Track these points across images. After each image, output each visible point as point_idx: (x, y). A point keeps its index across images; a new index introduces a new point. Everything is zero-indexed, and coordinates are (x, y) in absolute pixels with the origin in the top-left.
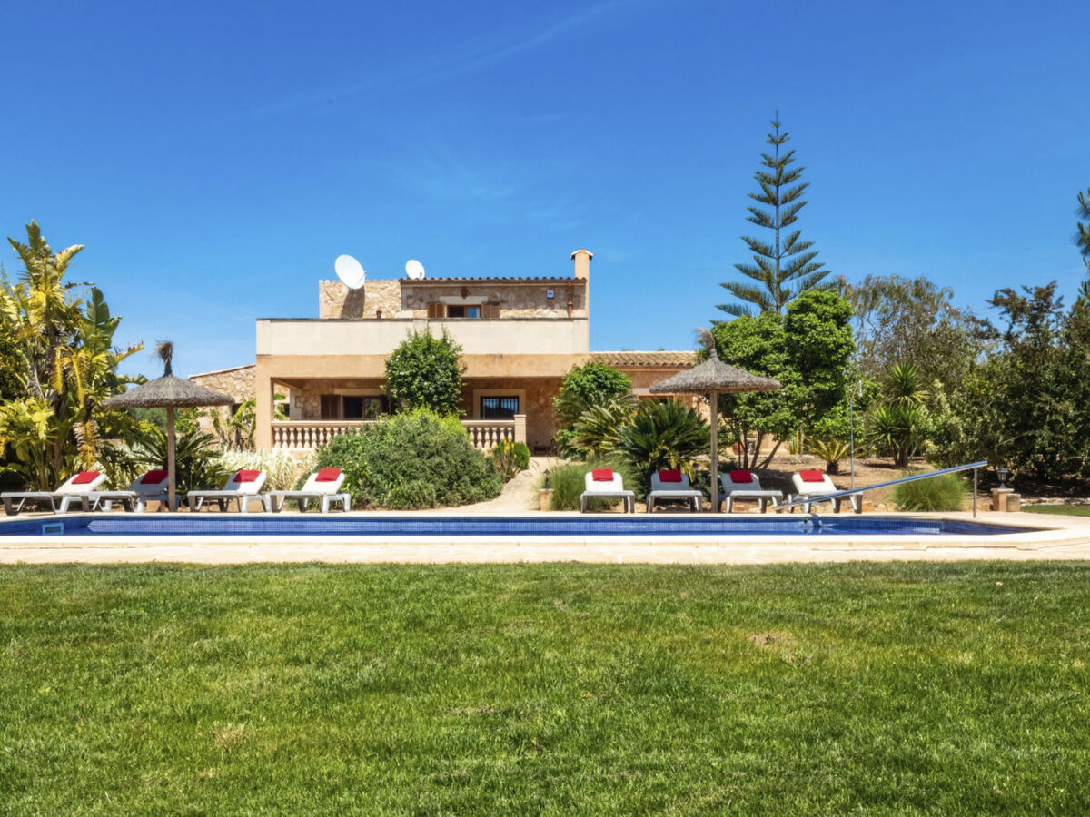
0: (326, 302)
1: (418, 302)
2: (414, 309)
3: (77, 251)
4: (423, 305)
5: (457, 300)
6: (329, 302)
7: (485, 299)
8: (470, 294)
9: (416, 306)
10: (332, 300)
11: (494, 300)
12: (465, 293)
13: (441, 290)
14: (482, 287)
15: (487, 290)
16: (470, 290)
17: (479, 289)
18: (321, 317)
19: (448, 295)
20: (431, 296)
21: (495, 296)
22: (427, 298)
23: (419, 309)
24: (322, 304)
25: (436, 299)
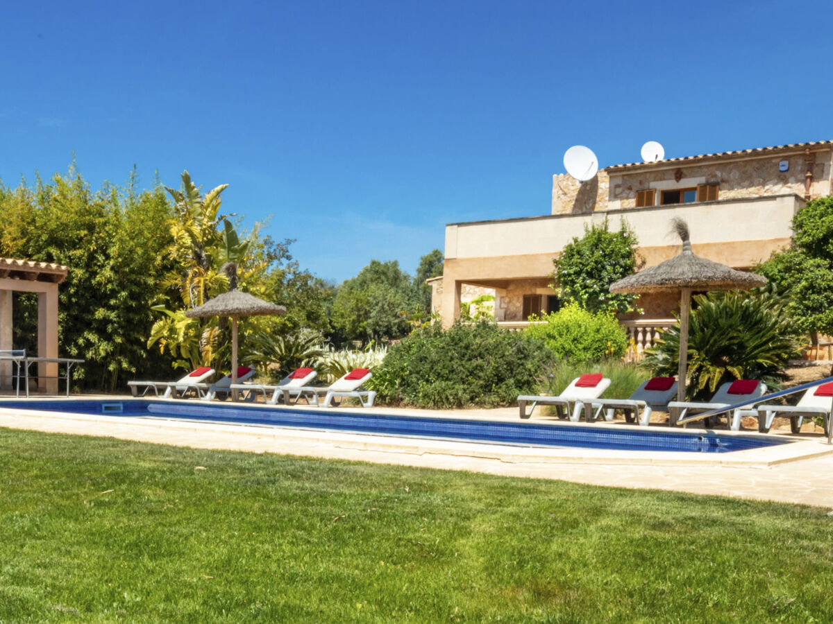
0: (559, 197)
1: (627, 191)
2: (622, 199)
3: (222, 190)
4: (632, 194)
5: (670, 185)
6: (562, 196)
7: (702, 180)
8: (686, 176)
9: (624, 195)
10: (565, 194)
11: (712, 180)
12: (679, 175)
13: (653, 175)
14: (700, 167)
15: (705, 170)
16: (685, 171)
17: (696, 170)
18: (553, 213)
19: (661, 180)
20: (641, 183)
21: (715, 176)
22: (636, 186)
23: (627, 198)
24: (555, 200)
25: (646, 186)
